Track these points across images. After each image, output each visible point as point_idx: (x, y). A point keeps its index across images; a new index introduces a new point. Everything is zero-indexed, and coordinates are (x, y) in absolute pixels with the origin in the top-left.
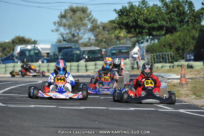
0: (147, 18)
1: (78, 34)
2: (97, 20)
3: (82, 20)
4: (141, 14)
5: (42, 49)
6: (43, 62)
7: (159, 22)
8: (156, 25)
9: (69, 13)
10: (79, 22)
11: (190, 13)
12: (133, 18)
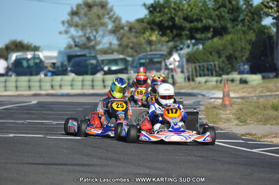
0: (188, 16)
1: (95, 37)
2: (120, 18)
3: (100, 18)
4: (179, 10)
5: (45, 57)
6: (46, 75)
7: (204, 21)
8: (200, 25)
9: (83, 9)
10: (96, 21)
11: (246, 8)
12: (169, 15)
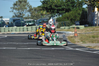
0: (56, 5)
1: (23, 13)
3: (24, 6)
4: (53, 3)
6: (6, 27)
7: (62, 7)
8: (61, 8)
9: (18, 3)
10: (23, 7)
11: (77, 2)
12: (50, 5)
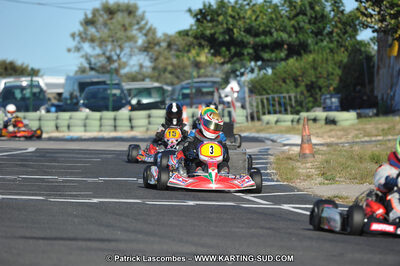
0: (252, 27)
1: (118, 56)
2: (155, 29)
3: (126, 30)
4: (240, 18)
5: (47, 85)
6: (48, 111)
7: (275, 34)
8: (268, 40)
9: (101, 16)
10: (121, 34)
11: (334, 16)
12: (225, 26)
